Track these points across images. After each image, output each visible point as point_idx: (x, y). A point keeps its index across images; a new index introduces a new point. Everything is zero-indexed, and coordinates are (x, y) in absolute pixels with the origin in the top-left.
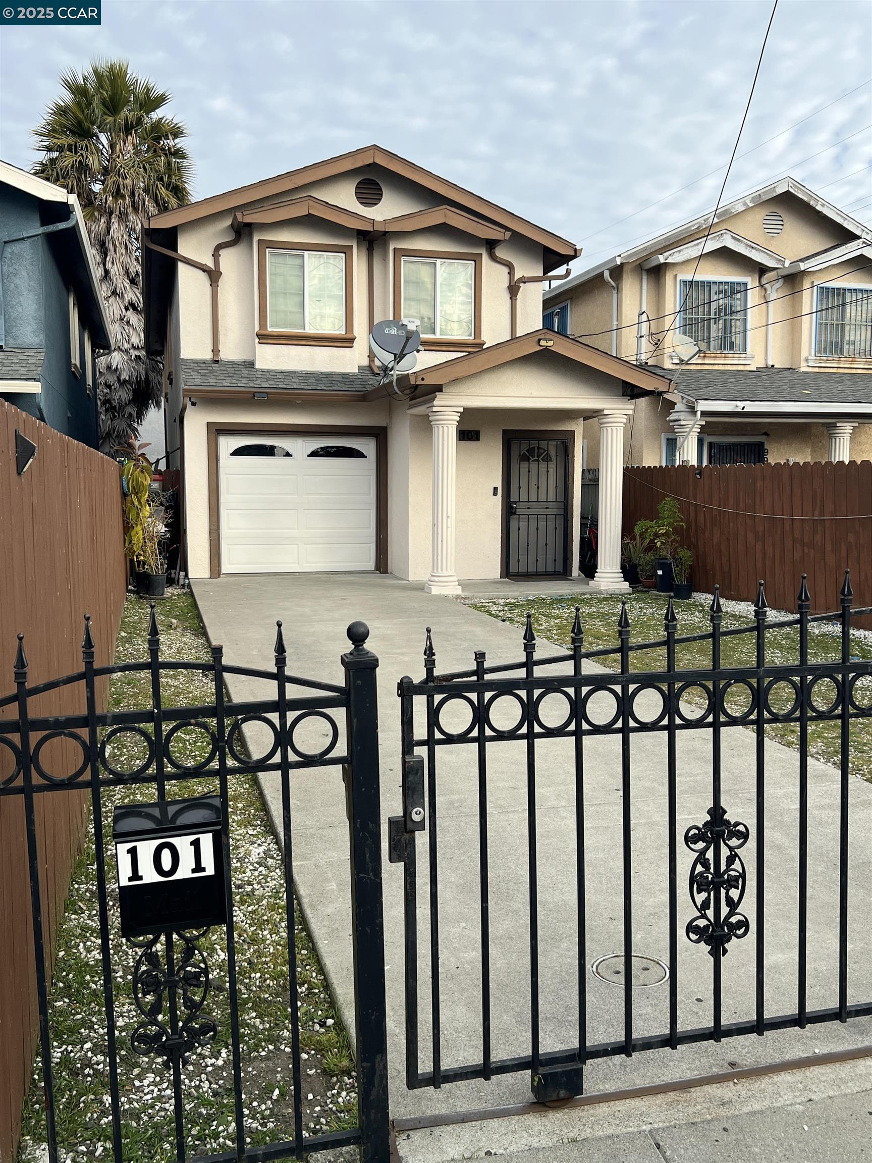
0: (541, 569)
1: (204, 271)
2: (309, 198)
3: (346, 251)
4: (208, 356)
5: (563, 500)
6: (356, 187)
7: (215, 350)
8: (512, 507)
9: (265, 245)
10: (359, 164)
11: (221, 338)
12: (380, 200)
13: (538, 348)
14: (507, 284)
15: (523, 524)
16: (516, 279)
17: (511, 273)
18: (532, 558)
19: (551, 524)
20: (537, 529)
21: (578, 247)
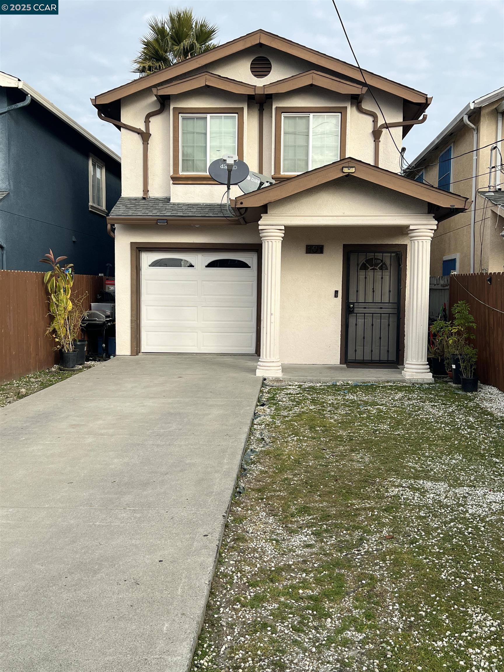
0: (376, 358)
1: (139, 134)
2: (206, 73)
3: (239, 111)
4: (140, 195)
5: (396, 301)
6: (251, 64)
7: (146, 191)
8: (350, 307)
9: (178, 111)
10: (249, 45)
11: (150, 181)
12: (270, 72)
13: (342, 175)
14: (371, 130)
15: (360, 321)
16: (378, 126)
17: (375, 121)
18: (368, 349)
19: (385, 322)
20: (372, 325)
21: (428, 96)
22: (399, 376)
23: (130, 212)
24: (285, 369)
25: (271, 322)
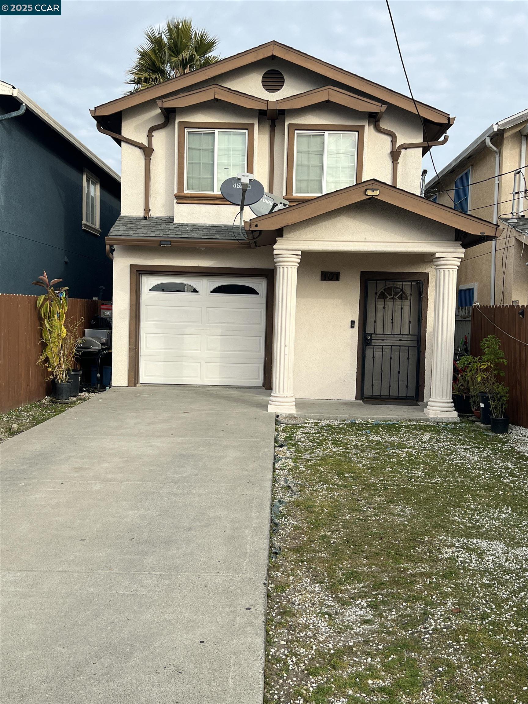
0: (394, 393)
1: (140, 148)
2: (215, 86)
3: (249, 127)
4: (140, 213)
5: (416, 333)
6: (263, 77)
7: (147, 209)
8: (366, 339)
9: (184, 125)
10: (261, 57)
11: (152, 199)
12: (282, 86)
13: (365, 197)
14: (389, 150)
15: (378, 354)
16: (397, 146)
17: (393, 141)
18: (385, 384)
19: (404, 355)
20: (391, 358)
21: (451, 116)
22: (421, 414)
23: (131, 232)
24: (300, 404)
25: (285, 354)
